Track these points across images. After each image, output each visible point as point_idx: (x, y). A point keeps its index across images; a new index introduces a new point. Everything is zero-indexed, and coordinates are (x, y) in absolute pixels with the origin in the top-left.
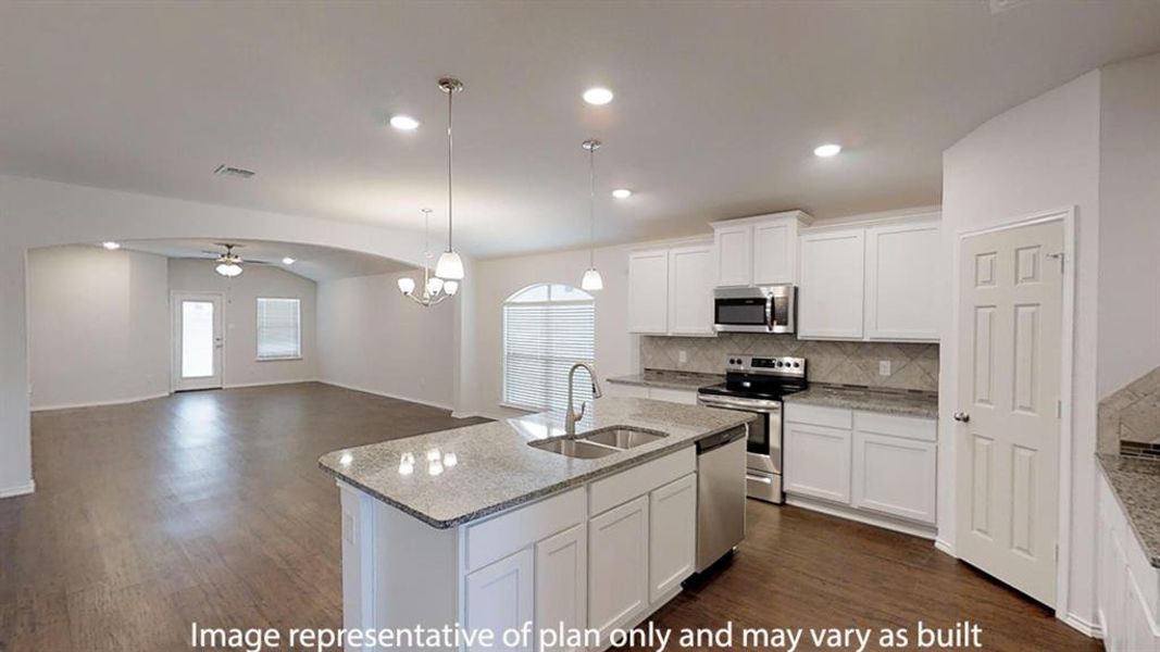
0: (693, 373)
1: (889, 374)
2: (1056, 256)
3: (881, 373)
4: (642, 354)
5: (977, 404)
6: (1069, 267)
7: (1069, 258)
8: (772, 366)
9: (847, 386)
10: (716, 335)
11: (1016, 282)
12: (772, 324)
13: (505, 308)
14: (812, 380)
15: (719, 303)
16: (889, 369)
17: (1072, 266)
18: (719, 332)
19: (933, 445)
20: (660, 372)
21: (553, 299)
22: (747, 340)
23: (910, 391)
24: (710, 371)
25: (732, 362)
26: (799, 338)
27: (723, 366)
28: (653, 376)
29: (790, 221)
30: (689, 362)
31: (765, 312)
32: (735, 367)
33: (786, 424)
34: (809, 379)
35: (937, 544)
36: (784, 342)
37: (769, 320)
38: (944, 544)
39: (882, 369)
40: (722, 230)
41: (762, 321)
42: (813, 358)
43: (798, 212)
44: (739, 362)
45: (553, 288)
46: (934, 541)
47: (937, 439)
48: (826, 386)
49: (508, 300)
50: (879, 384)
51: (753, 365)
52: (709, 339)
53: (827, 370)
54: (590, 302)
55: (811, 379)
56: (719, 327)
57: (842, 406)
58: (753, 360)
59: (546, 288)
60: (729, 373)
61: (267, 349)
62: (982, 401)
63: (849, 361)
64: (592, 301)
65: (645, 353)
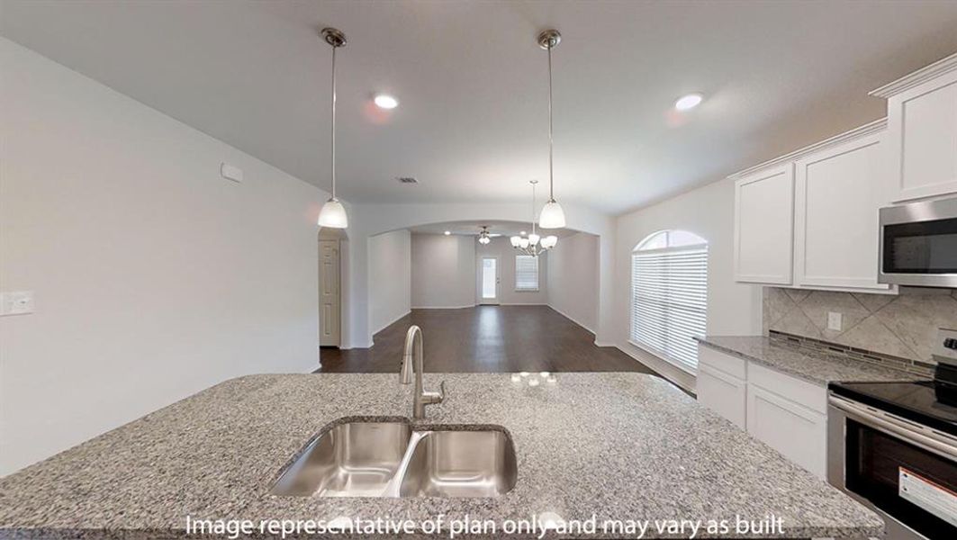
4: (766, 309)
13: (634, 257)
21: (671, 245)
27: (932, 350)
28: (783, 342)
30: (846, 331)
45: (671, 235)
49: (636, 249)
54: (702, 246)
59: (665, 234)
60: (942, 365)
61: (521, 285)
64: (705, 245)
65: (771, 309)
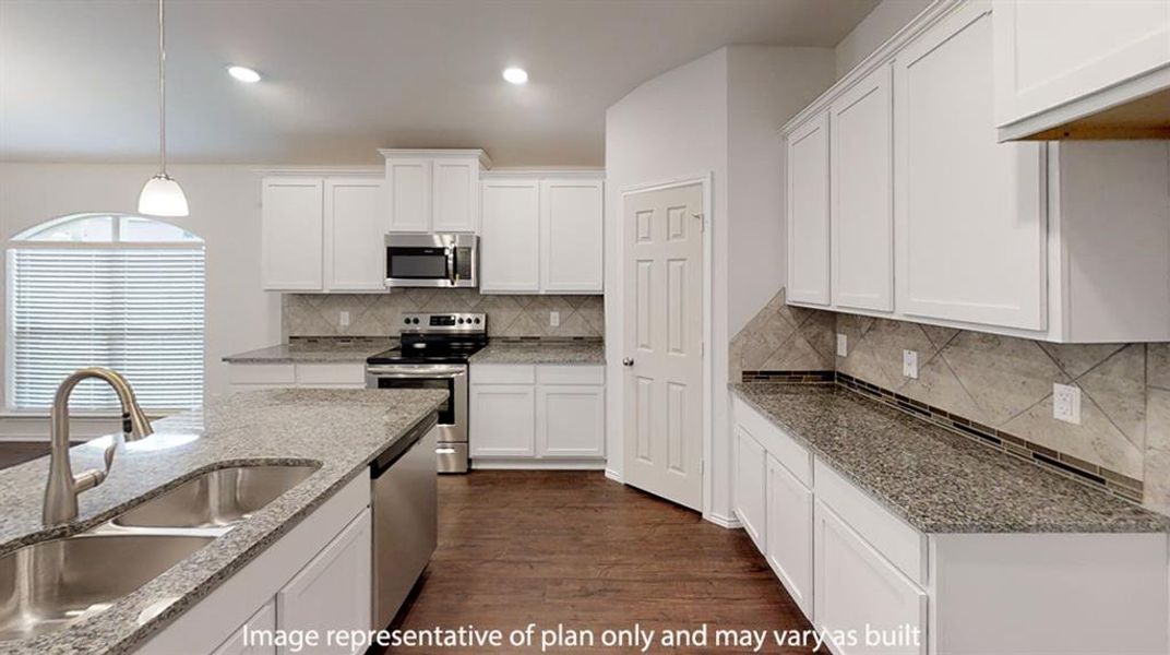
0: (358, 338)
1: (557, 324)
2: (697, 217)
3: (552, 324)
4: (285, 317)
5: (639, 349)
6: (708, 226)
7: (708, 218)
8: (453, 323)
9: (523, 339)
10: (388, 292)
11: (668, 239)
12: (455, 278)
13: (12, 253)
14: (493, 335)
15: (392, 252)
16: (558, 320)
17: (709, 225)
18: (392, 288)
19: (602, 388)
20: (313, 340)
21: (120, 239)
22: (424, 296)
23: (575, 338)
24: (380, 334)
25: (408, 321)
26: (481, 292)
27: (397, 328)
28: (303, 346)
29: (471, 161)
30: (351, 325)
31: (447, 264)
32: (412, 327)
33: (471, 387)
34: (489, 335)
35: (607, 474)
36: (464, 297)
37: (451, 273)
38: (613, 474)
39: (552, 319)
40: (395, 161)
41: (443, 274)
42: (493, 313)
43: (479, 152)
44: (416, 321)
46: (603, 471)
47: (605, 383)
48: (506, 340)
49: (17, 239)
50: (550, 334)
51: (431, 324)
52: (379, 296)
53: (506, 324)
54: (195, 246)
55: (491, 334)
56: (391, 282)
57: (526, 362)
58: (432, 318)
59: (111, 219)
60: (404, 335)
62: (643, 346)
63: (525, 314)
64: (202, 244)
65: (291, 316)
